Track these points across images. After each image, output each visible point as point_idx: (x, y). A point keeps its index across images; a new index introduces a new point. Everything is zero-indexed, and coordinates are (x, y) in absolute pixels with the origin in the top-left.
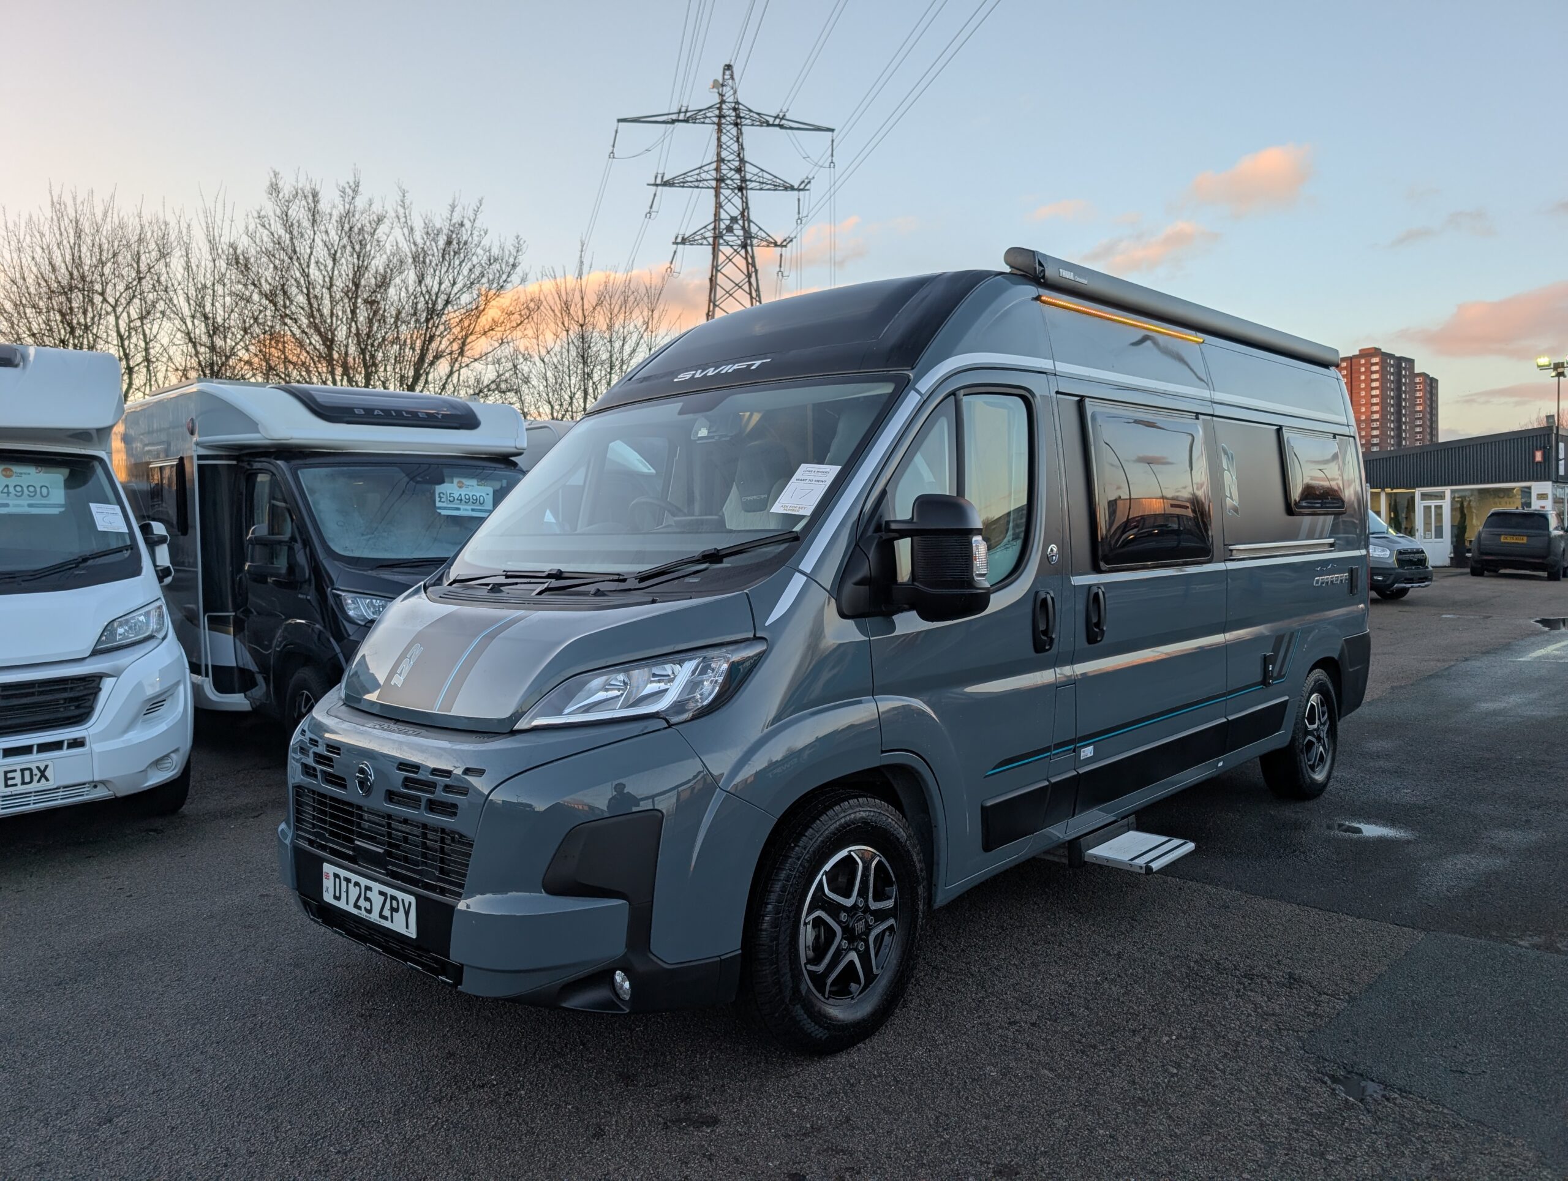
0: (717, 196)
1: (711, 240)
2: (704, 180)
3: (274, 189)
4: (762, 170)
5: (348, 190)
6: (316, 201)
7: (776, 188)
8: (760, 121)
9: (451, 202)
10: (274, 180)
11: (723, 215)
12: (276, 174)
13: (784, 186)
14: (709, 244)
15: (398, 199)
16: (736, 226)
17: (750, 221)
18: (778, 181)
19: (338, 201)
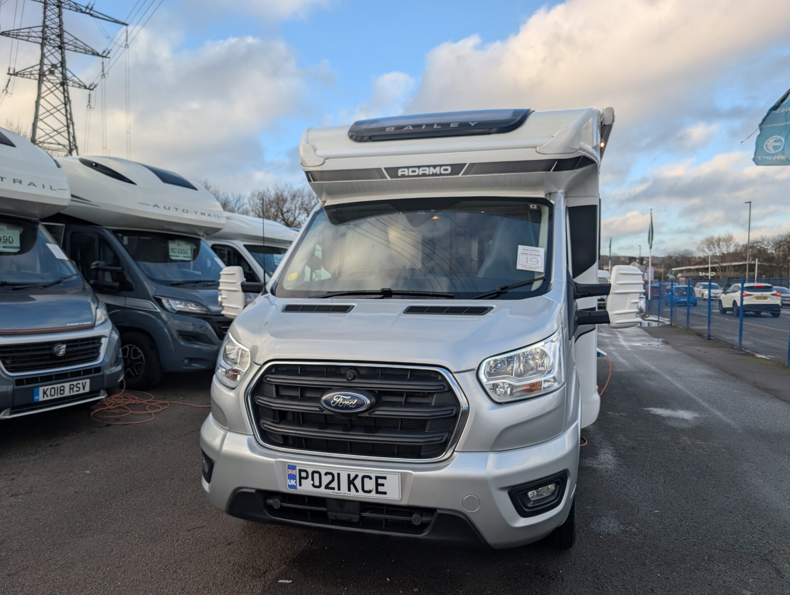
0: (42, 49)
1: (37, 76)
2: (32, 36)
4: (76, 39)
7: (86, 52)
8: (76, 8)
11: (46, 61)
13: (92, 52)
14: (36, 79)
16: (56, 71)
17: (66, 69)
18: (88, 48)
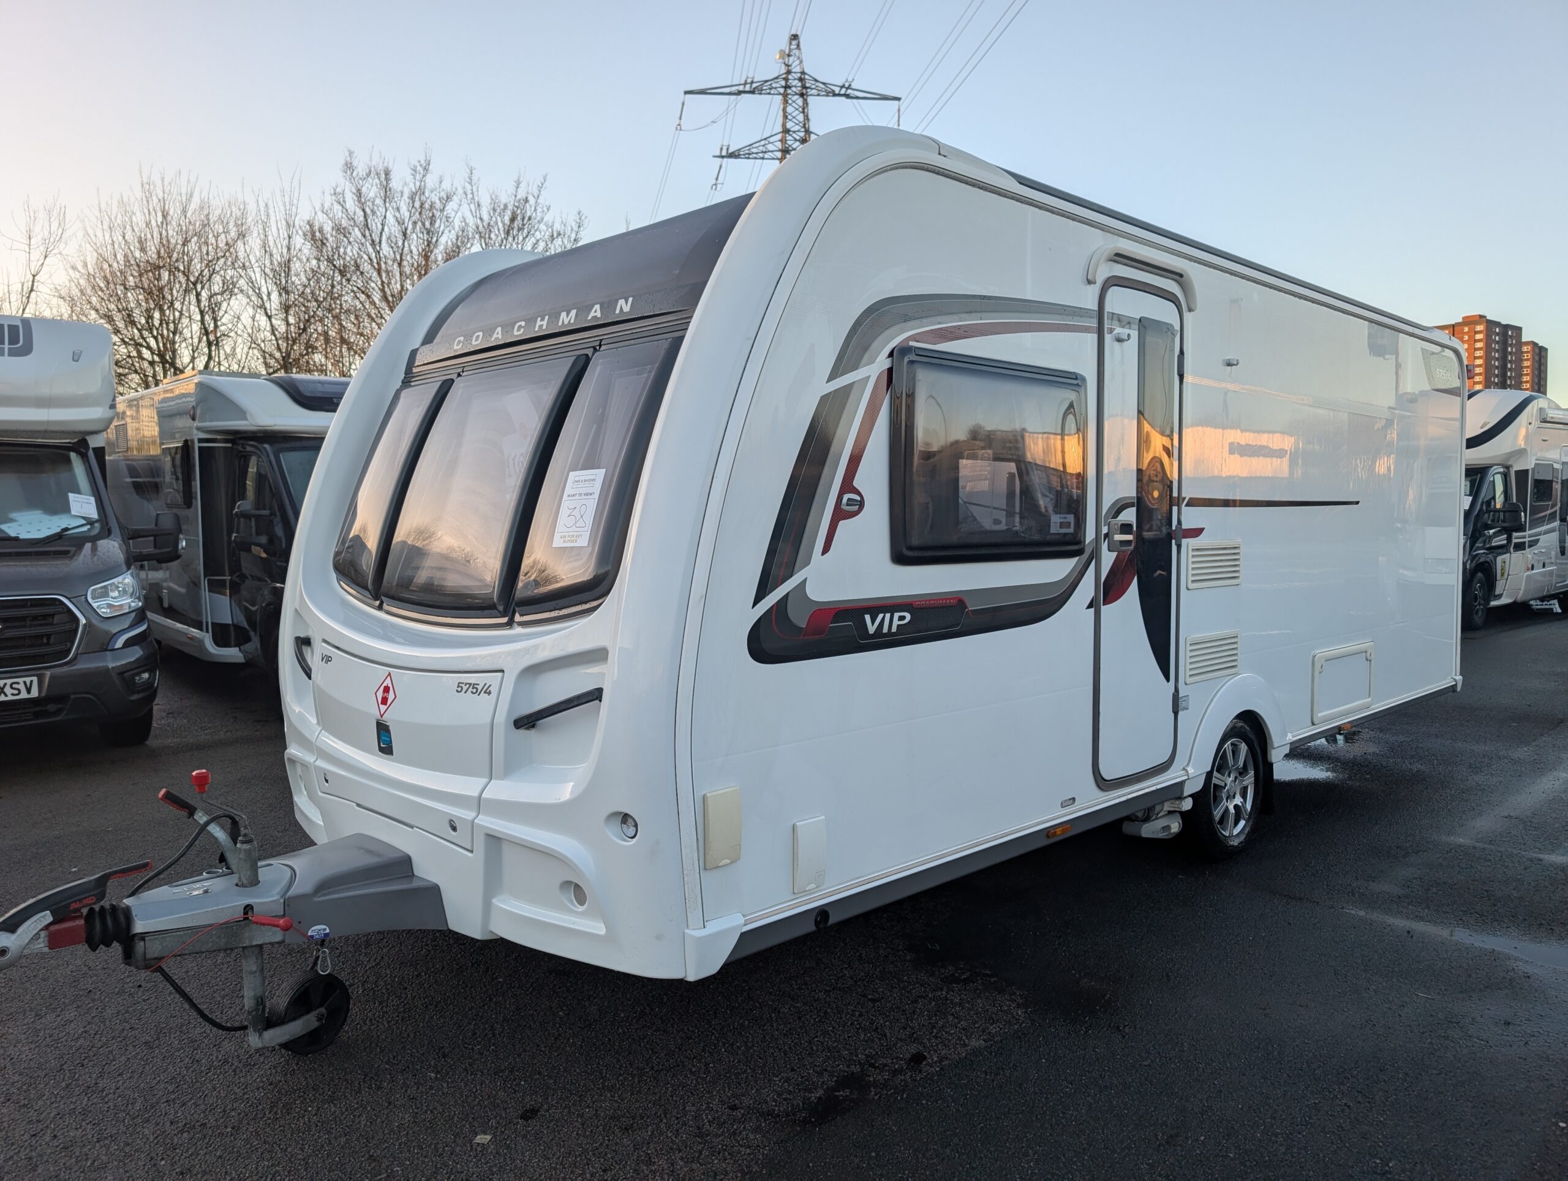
3: (349, 167)
5: (419, 168)
6: (387, 179)
9: (516, 179)
10: (349, 159)
12: (351, 153)
15: (466, 176)
19: (410, 178)
